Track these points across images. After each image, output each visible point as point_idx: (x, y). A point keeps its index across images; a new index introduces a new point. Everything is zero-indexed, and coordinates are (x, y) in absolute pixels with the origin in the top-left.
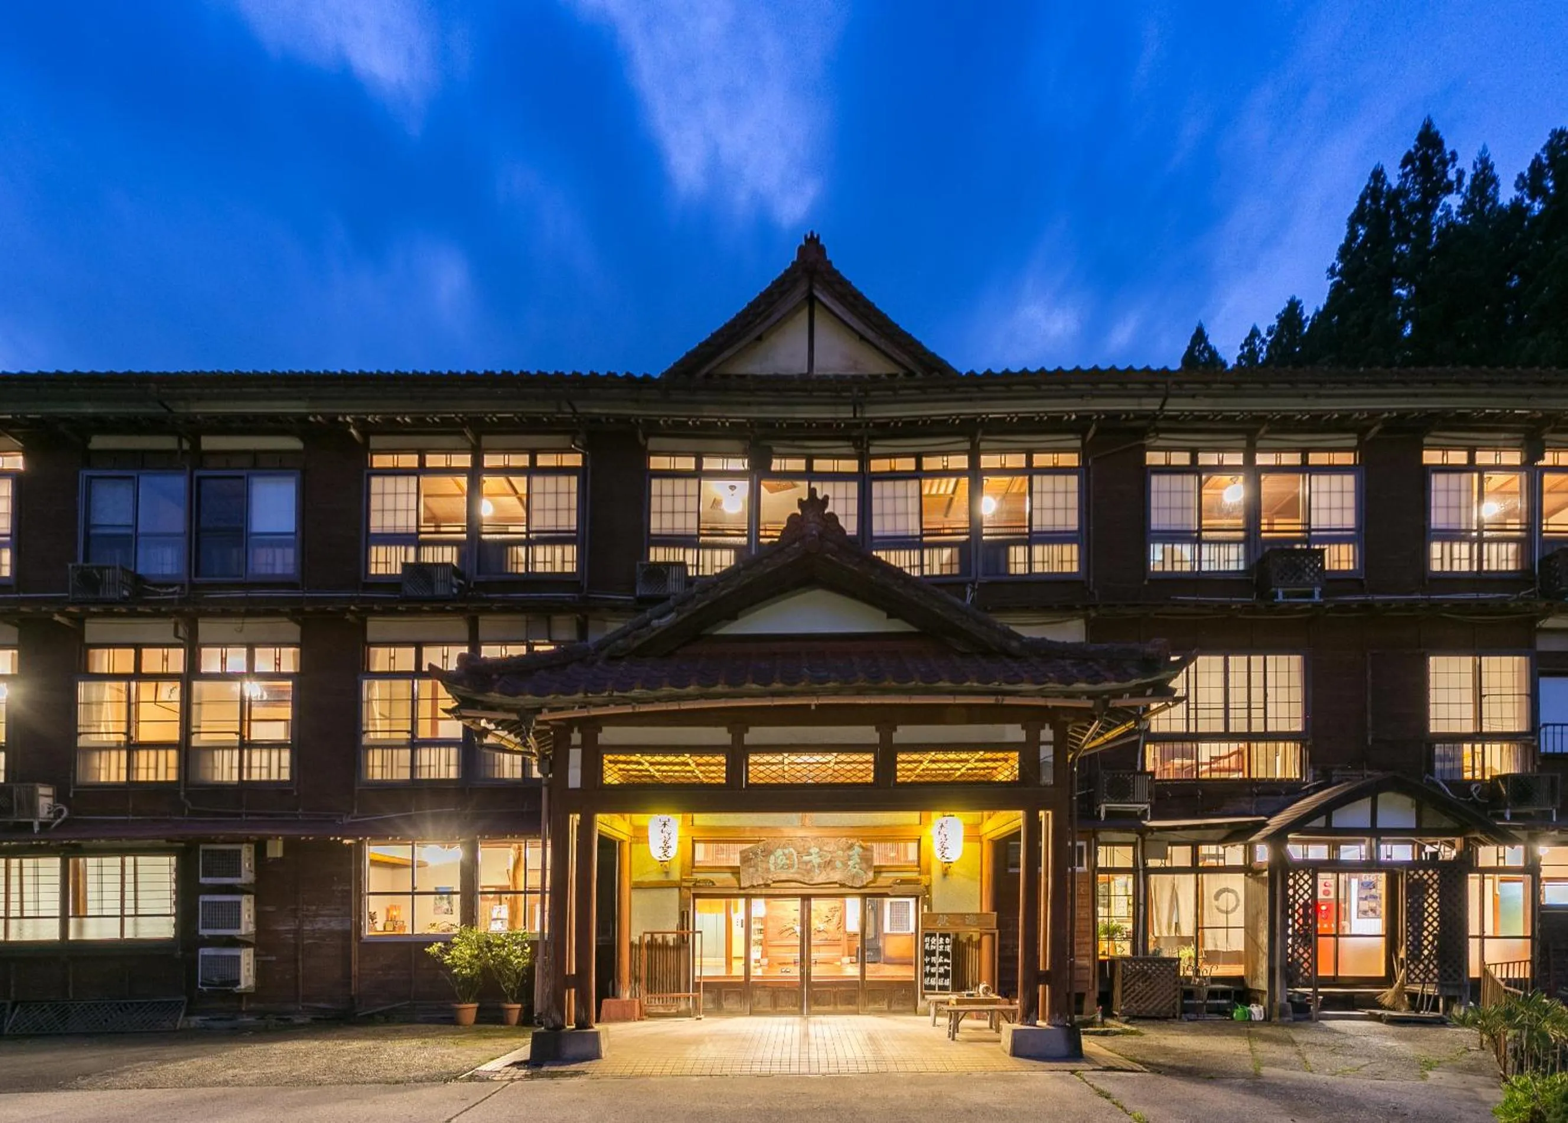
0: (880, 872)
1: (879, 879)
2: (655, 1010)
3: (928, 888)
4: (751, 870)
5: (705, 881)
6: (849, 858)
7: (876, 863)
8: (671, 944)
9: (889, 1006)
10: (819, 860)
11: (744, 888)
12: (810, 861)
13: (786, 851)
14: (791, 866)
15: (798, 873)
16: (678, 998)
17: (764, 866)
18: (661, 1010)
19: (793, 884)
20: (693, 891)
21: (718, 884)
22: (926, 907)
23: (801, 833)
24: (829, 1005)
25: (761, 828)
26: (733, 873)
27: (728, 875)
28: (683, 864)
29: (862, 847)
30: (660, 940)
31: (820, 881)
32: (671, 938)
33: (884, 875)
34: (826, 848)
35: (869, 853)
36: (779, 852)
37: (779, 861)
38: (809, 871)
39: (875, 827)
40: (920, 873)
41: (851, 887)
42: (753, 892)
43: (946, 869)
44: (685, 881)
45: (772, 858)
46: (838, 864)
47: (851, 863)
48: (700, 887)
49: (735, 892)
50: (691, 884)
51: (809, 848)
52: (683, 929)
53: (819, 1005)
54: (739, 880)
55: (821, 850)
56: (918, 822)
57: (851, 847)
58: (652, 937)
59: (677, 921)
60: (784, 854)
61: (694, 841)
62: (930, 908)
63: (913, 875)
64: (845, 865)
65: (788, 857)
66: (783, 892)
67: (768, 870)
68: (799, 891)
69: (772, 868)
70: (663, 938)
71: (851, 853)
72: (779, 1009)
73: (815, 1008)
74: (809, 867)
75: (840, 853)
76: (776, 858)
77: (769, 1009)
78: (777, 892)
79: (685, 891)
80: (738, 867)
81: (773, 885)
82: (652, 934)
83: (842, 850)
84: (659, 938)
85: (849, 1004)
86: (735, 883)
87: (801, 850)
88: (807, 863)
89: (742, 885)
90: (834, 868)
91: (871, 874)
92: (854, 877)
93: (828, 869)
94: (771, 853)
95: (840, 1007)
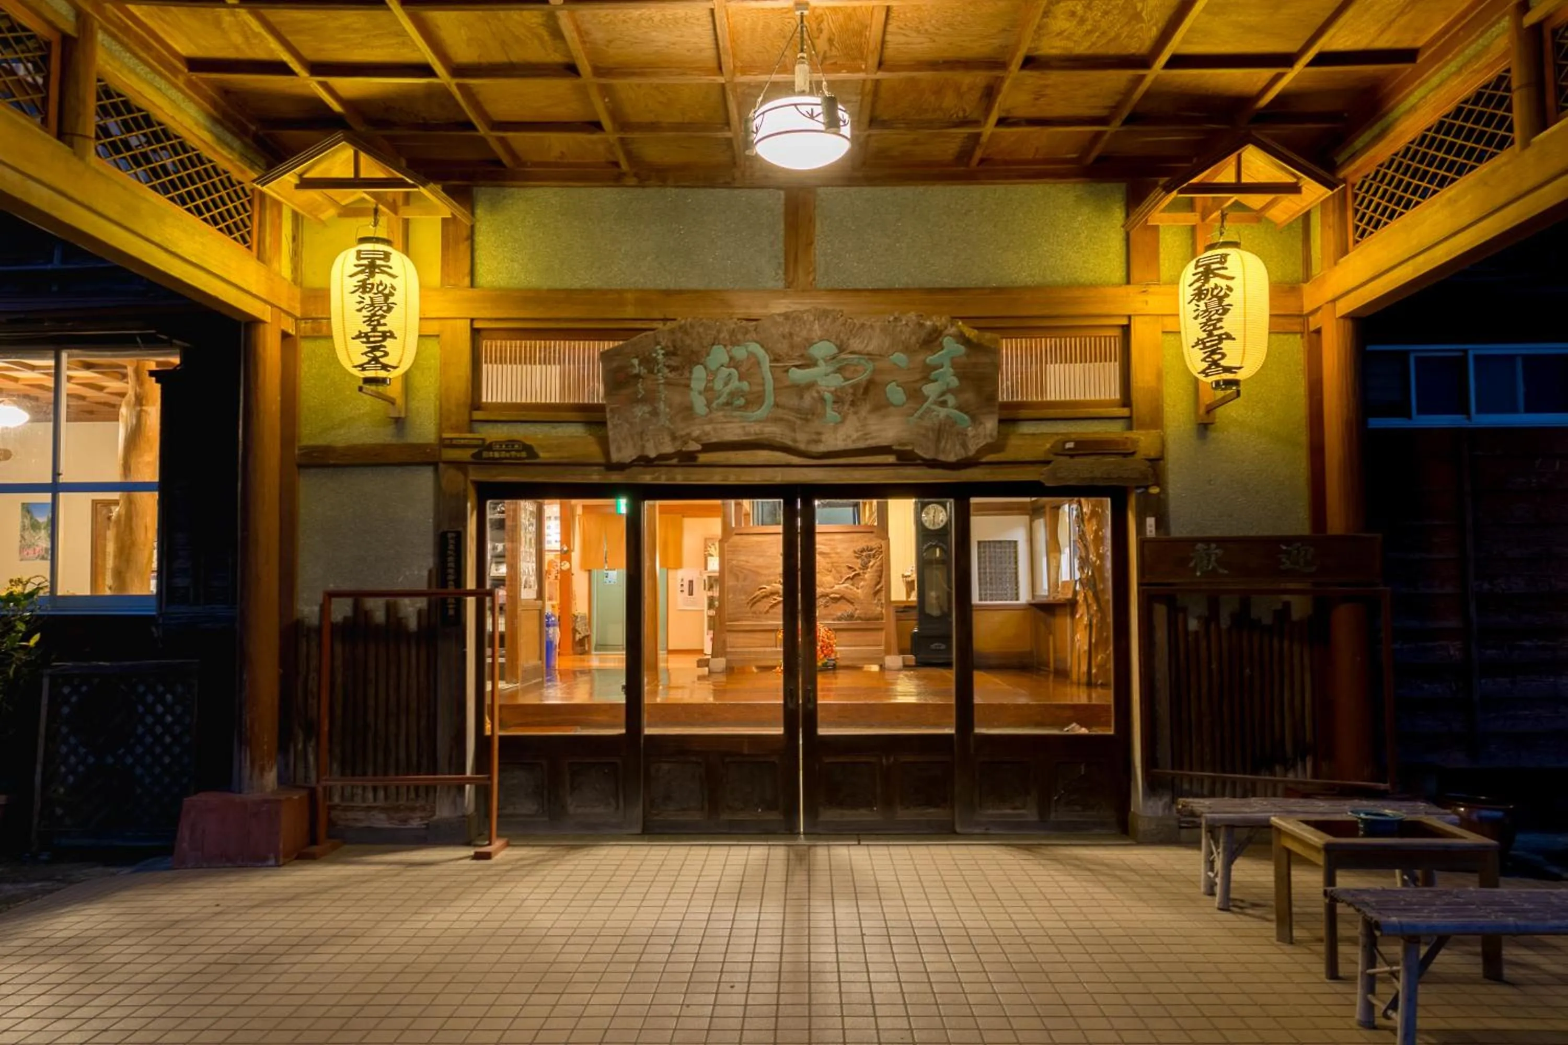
0: (1015, 421)
1: (1014, 441)
2: (363, 820)
3: (1156, 463)
4: (641, 411)
5: (510, 443)
6: (927, 371)
7: (1003, 397)
8: (413, 624)
9: (1043, 812)
10: (836, 381)
11: (621, 467)
12: (811, 385)
13: (740, 353)
14: (754, 400)
15: (776, 420)
16: (430, 790)
17: (677, 399)
18: (381, 821)
19: (763, 456)
20: (476, 475)
21: (544, 456)
22: (1151, 521)
23: (780, 306)
24: (869, 805)
25: (668, 293)
26: (588, 423)
27: (576, 431)
28: (443, 398)
29: (966, 341)
30: (380, 616)
31: (840, 445)
32: (411, 609)
33: (1026, 428)
34: (856, 344)
35: (984, 359)
36: (719, 355)
37: (718, 385)
38: (807, 415)
39: (999, 290)
40: (1129, 422)
41: (933, 464)
42: (647, 478)
43: (1210, 410)
44: (451, 445)
45: (699, 372)
46: (896, 394)
47: (931, 390)
48: (495, 463)
49: (595, 477)
50: (465, 455)
51: (810, 343)
52: (443, 583)
53: (841, 805)
54: (604, 443)
55: (841, 349)
56: (1118, 274)
57: (932, 340)
58: (357, 607)
59: (429, 562)
60: (733, 363)
61: (476, 333)
62: (1161, 524)
63: (1114, 430)
64: (915, 395)
65: (747, 369)
66: (733, 478)
67: (688, 411)
68: (779, 477)
69: (700, 404)
70: (391, 610)
71: (931, 359)
72: (725, 817)
73: (829, 815)
74: (807, 401)
75: (899, 358)
76: (712, 375)
77: (696, 816)
78: (716, 478)
79: (452, 477)
80: (600, 408)
81: (703, 458)
82: (358, 596)
83: (907, 349)
84: (377, 608)
85: (929, 802)
86: (593, 451)
87: (782, 347)
88: (801, 389)
89: (615, 457)
90: (882, 407)
91: (990, 425)
92: (941, 431)
93: (865, 409)
94: (693, 358)
95: (904, 814)
